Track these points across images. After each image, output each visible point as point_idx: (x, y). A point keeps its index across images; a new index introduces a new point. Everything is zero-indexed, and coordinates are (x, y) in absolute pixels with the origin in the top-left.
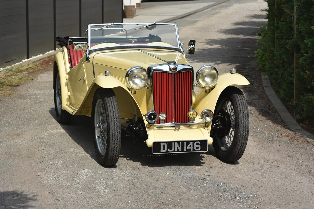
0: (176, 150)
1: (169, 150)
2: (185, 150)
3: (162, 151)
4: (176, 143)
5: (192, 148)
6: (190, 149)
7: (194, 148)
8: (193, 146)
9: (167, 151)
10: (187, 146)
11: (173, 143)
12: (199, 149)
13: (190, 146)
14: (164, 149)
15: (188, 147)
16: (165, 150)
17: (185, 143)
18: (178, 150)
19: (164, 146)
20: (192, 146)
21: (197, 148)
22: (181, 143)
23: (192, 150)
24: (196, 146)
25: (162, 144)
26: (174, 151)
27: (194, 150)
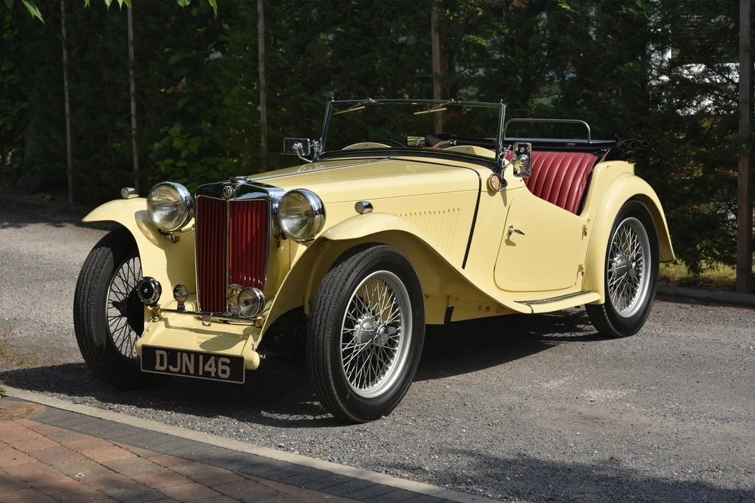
0: (184, 371)
1: (171, 367)
2: (201, 373)
3: (158, 367)
4: (185, 355)
5: (213, 370)
6: (211, 372)
7: (217, 370)
8: (217, 366)
9: (168, 370)
10: (204, 365)
11: (179, 354)
12: (226, 376)
13: (210, 366)
14: (162, 364)
15: (207, 368)
16: (164, 368)
17: (201, 357)
18: (188, 372)
19: (162, 356)
20: (214, 365)
21: (224, 372)
22: (192, 356)
23: (213, 375)
24: (221, 367)
25: (158, 353)
26: (180, 372)
27: (217, 375)
